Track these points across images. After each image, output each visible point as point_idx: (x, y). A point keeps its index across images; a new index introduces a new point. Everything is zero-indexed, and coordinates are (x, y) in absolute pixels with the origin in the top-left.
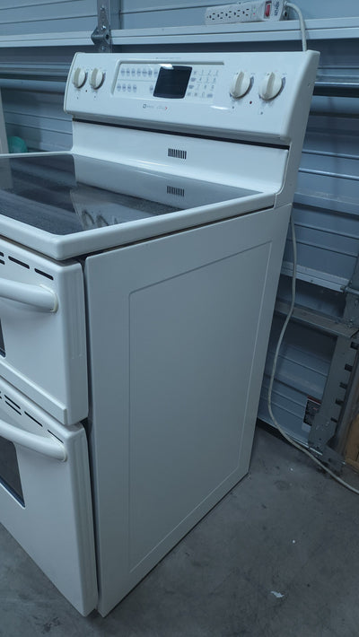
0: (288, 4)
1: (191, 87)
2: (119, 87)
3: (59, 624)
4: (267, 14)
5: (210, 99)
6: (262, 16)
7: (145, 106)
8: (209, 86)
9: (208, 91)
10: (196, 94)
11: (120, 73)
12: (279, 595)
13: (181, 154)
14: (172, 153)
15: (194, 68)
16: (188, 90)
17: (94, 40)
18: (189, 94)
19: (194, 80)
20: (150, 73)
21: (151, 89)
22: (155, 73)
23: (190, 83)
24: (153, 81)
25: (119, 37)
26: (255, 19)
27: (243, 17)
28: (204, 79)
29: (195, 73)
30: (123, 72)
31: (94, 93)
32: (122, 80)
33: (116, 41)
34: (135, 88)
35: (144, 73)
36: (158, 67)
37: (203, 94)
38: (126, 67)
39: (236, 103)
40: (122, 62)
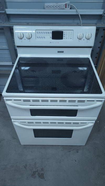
0: (71, 5)
1: (64, 36)
2: (38, 37)
5: (71, 39)
6: (64, 8)
8: (70, 36)
9: (70, 37)
10: (66, 38)
11: (36, 33)
14: (59, 52)
15: (64, 31)
16: (63, 37)
18: (64, 38)
19: (64, 34)
20: (49, 33)
21: (51, 37)
22: (51, 33)
23: (64, 35)
24: (51, 35)
28: (68, 34)
29: (64, 33)
30: (38, 33)
31: (29, 40)
32: (39, 35)
33: (8, 13)
34: (44, 37)
35: (46, 33)
36: (51, 31)
37: (69, 38)
38: (38, 31)
39: (80, 40)
40: (36, 30)
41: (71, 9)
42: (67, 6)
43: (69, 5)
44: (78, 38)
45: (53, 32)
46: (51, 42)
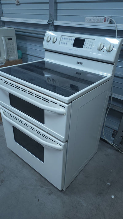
0: (111, 19)
1: (85, 45)
2: (61, 43)
3: (52, 193)
4: (105, 21)
5: (91, 49)
6: (103, 22)
7: (70, 49)
8: (90, 46)
9: (90, 47)
10: (86, 47)
11: (61, 39)
12: (109, 184)
13: (81, 64)
14: (78, 63)
15: (86, 40)
16: (84, 46)
17: (48, 23)
18: (84, 47)
19: (85, 43)
20: (72, 40)
21: (72, 44)
22: (73, 40)
23: (84, 44)
24: (73, 42)
25: (56, 23)
26: (101, 22)
27: (97, 21)
28: (89, 43)
29: (86, 41)
31: (53, 44)
32: (62, 41)
33: (55, 24)
34: (67, 44)
35: (70, 39)
36: (74, 38)
38: (64, 37)
39: (99, 51)
40: (62, 36)
44: (97, 49)
45: (75, 39)
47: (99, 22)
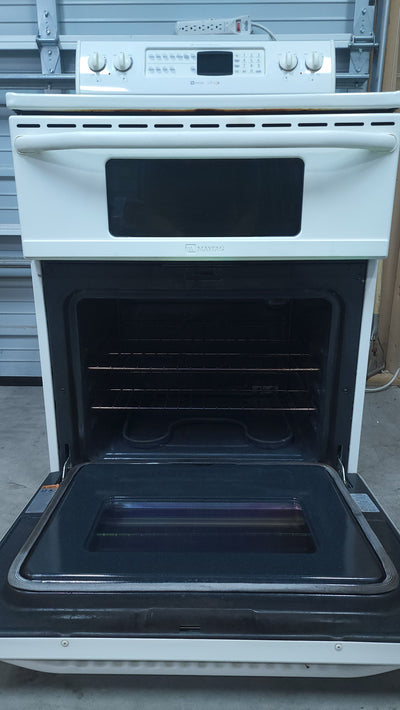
0: (253, 24)
1: (237, 66)
2: (151, 70)
4: (238, 30)
5: (259, 74)
6: (235, 31)
8: (255, 65)
9: (255, 68)
10: (244, 71)
15: (234, 52)
16: (235, 69)
17: (37, 43)
18: (237, 71)
19: (237, 61)
20: (187, 57)
21: (193, 70)
22: (193, 57)
23: (234, 63)
24: (194, 63)
26: (229, 32)
27: (217, 30)
28: (248, 60)
29: (237, 56)
30: (152, 57)
31: (122, 75)
34: (172, 70)
35: (179, 57)
36: (195, 53)
37: (252, 71)
38: (154, 53)
39: (288, 75)
40: (148, 49)
41: (252, 33)
42: (243, 27)
43: (246, 23)
44: (282, 69)
45: (199, 54)
46: (192, 83)
47: (221, 31)
